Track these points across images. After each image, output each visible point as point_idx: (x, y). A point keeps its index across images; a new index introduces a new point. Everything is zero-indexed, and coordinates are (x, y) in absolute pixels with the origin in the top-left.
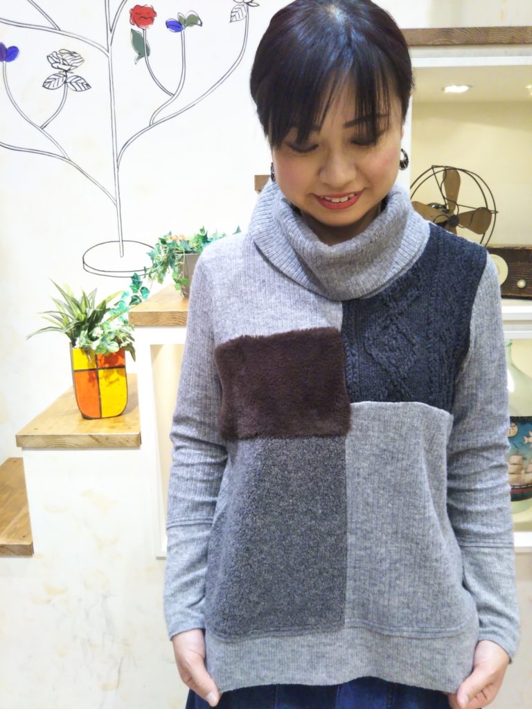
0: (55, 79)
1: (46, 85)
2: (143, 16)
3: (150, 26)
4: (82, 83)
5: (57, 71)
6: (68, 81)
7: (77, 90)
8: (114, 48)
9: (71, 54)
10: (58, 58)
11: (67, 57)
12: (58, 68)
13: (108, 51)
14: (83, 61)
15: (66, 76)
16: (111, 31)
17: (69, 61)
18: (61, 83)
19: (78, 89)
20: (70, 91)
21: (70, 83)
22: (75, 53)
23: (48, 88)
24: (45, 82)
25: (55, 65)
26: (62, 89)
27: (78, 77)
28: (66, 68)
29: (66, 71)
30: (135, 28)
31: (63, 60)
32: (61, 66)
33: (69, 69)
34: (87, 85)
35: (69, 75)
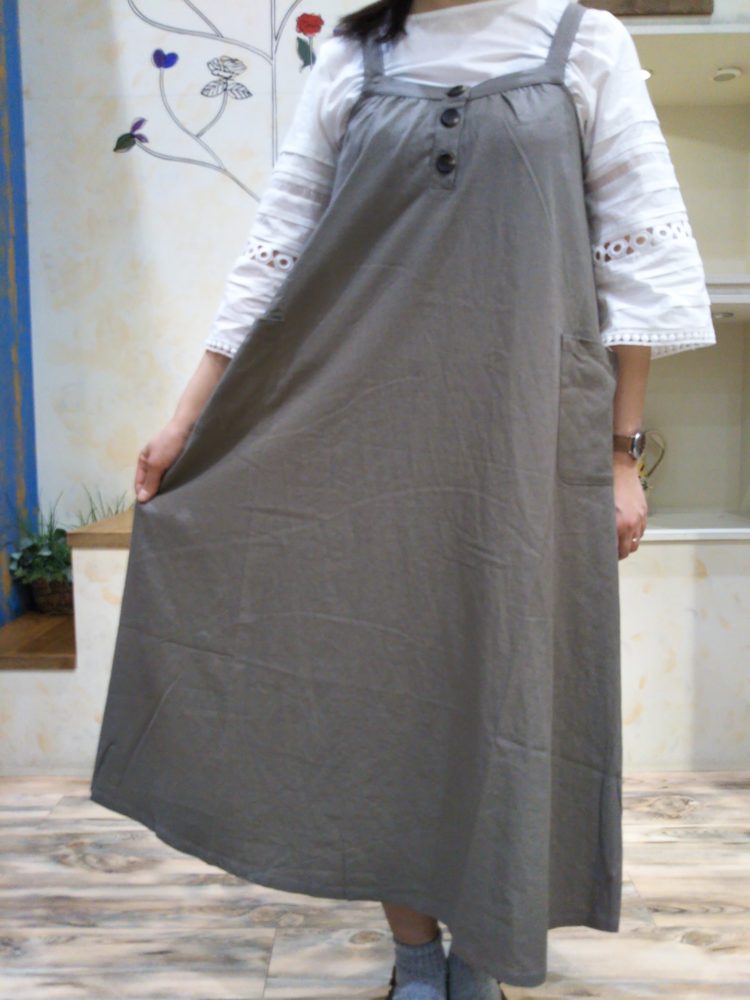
0: (214, 87)
1: (204, 92)
2: (309, 24)
3: (317, 34)
4: (243, 92)
5: (216, 78)
6: (229, 88)
7: (236, 98)
8: (279, 56)
9: (233, 61)
10: (219, 65)
11: (229, 65)
12: (218, 75)
13: (272, 58)
14: (245, 68)
15: (226, 83)
16: (276, 38)
17: (230, 69)
18: (220, 90)
19: (239, 96)
20: (230, 100)
21: (231, 90)
22: (237, 60)
23: (207, 96)
24: (204, 89)
25: (216, 72)
26: (221, 97)
27: (238, 84)
28: (227, 75)
29: (227, 78)
30: (302, 36)
31: (225, 67)
32: (222, 73)
33: (231, 77)
34: (249, 93)
35: (229, 82)
